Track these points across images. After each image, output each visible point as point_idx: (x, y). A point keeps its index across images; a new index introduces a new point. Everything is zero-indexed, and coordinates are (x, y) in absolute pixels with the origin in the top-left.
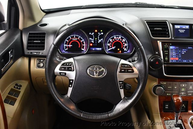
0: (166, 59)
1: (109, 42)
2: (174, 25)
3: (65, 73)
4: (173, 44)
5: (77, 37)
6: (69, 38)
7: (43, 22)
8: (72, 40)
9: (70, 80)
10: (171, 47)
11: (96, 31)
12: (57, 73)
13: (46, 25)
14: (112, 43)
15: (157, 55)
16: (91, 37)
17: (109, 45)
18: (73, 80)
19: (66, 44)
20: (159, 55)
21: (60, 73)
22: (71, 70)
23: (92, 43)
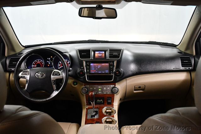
0: (88, 71)
1: (60, 64)
2: (94, 51)
3: (24, 76)
4: (93, 62)
5: (40, 61)
6: (35, 61)
7: (21, 53)
8: (37, 63)
9: (27, 80)
10: (91, 64)
11: (52, 57)
12: (20, 76)
13: (22, 54)
14: (61, 64)
15: (82, 68)
16: (49, 60)
17: (59, 65)
18: (28, 80)
19: (33, 65)
20: (84, 68)
21: (22, 76)
22: (27, 75)
23: (49, 64)
